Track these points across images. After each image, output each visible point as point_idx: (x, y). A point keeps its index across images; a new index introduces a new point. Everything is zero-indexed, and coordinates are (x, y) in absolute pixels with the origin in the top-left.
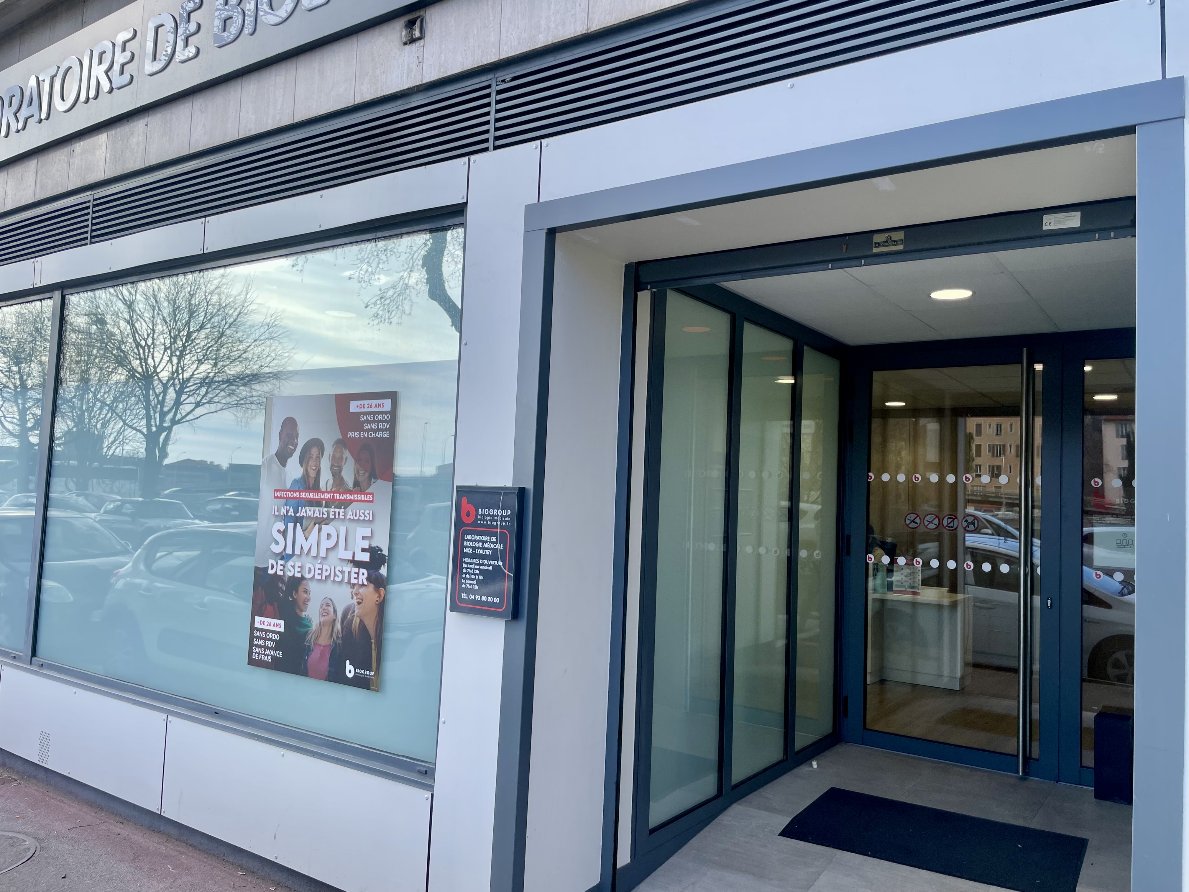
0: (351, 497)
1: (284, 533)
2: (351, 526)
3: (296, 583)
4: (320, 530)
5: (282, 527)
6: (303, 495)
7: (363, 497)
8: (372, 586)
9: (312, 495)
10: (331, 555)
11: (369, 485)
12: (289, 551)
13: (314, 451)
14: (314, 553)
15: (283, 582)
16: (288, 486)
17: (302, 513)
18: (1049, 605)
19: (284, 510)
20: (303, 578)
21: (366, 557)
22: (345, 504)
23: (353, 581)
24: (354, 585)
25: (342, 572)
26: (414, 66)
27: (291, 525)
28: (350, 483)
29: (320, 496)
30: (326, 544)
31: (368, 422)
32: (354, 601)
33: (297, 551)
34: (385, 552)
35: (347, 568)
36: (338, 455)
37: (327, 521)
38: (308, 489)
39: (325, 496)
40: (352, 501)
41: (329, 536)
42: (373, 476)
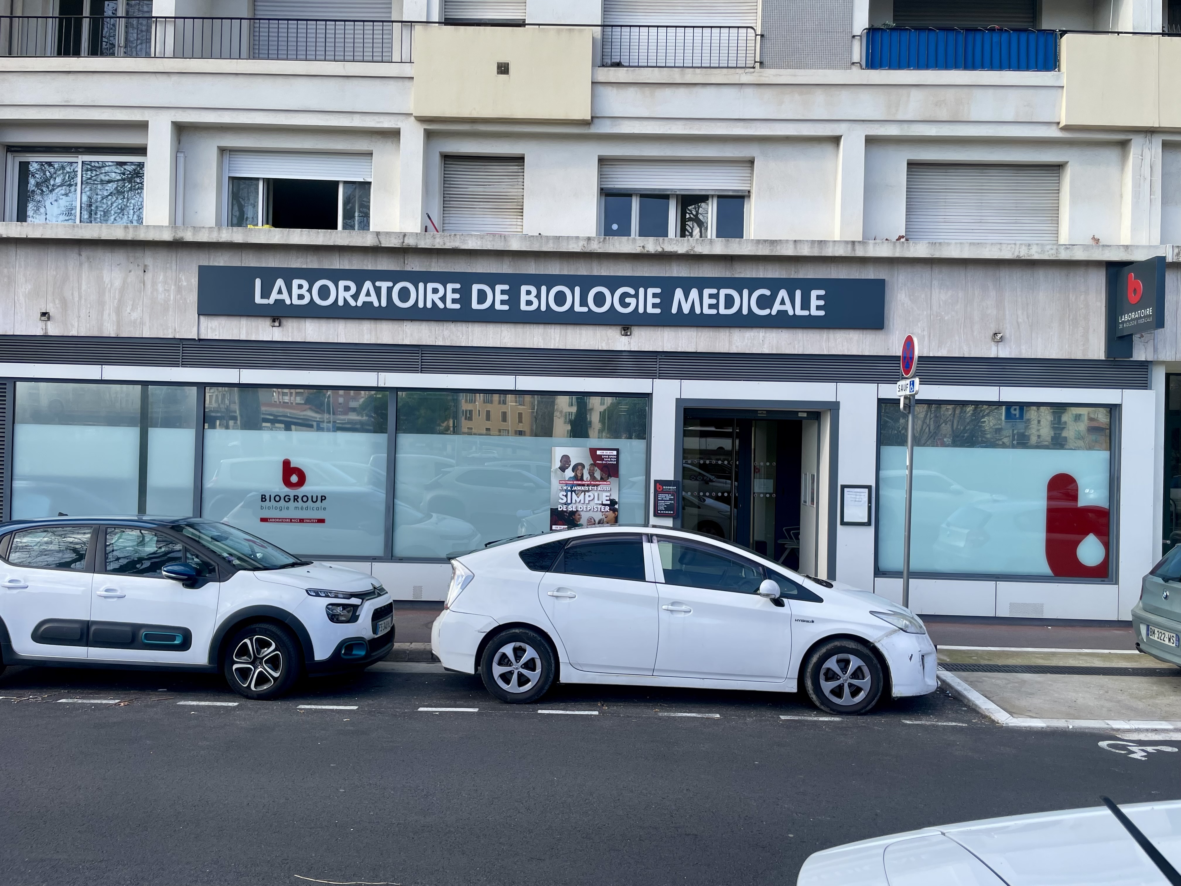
0: (600, 483)
1: (566, 496)
2: (599, 492)
3: (573, 513)
4: (585, 494)
5: (565, 494)
6: (575, 482)
7: (605, 483)
8: (611, 512)
9: (580, 482)
10: (591, 502)
11: (608, 479)
12: (569, 501)
13: (580, 467)
14: (582, 502)
15: (567, 513)
16: (567, 479)
17: (575, 488)
19: (565, 488)
20: (577, 511)
21: (609, 502)
22: (597, 485)
23: (602, 510)
24: (603, 512)
25: (597, 508)
26: (627, 344)
27: (569, 493)
28: (599, 478)
29: (584, 483)
30: (587, 499)
31: (606, 458)
32: (604, 517)
33: (574, 501)
34: (617, 500)
35: (599, 507)
36: (592, 469)
37: (588, 491)
38: (578, 480)
39: (586, 483)
40: (600, 484)
41: (589, 496)
42: (610, 476)
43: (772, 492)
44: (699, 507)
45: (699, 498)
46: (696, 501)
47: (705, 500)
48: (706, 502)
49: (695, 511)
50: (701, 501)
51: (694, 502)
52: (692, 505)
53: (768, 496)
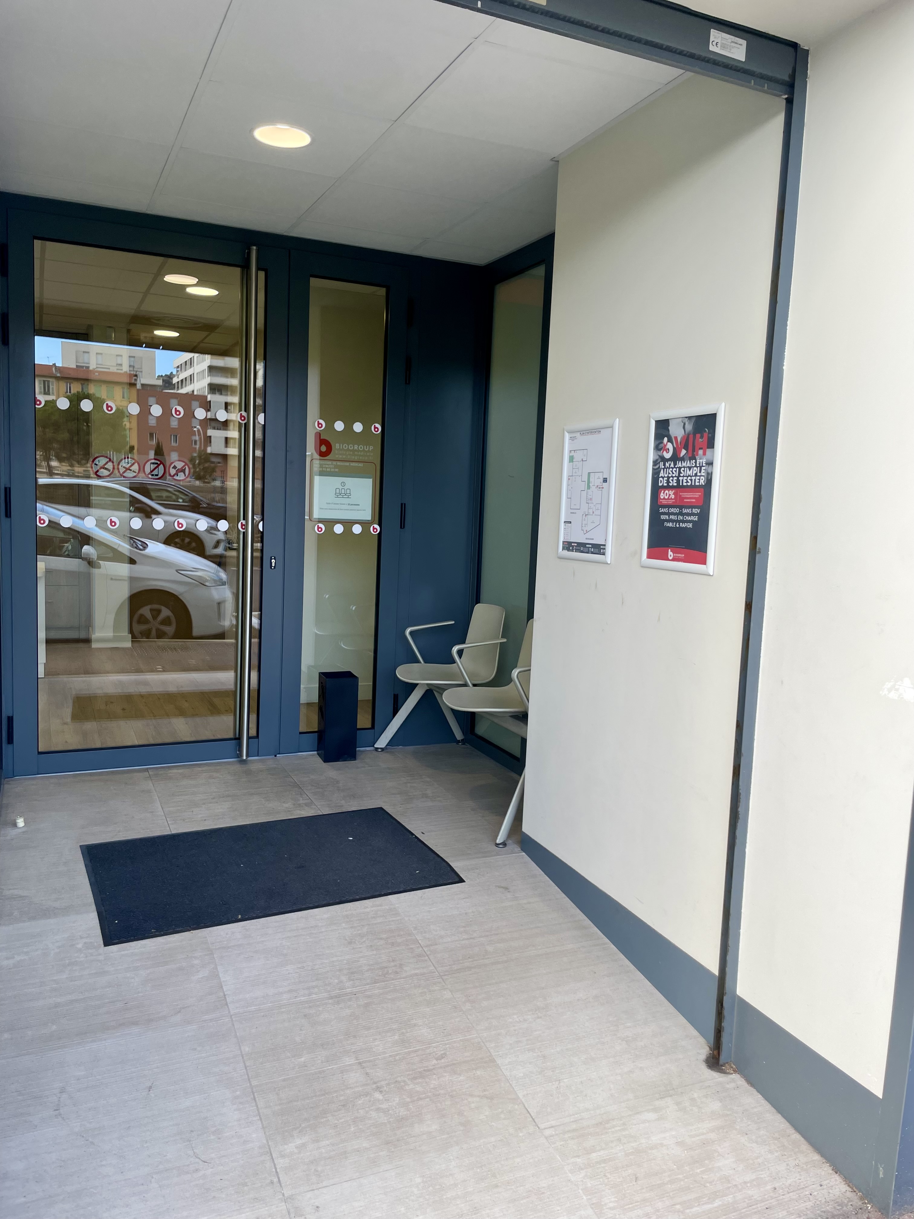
18: (273, 565)
43: (369, 518)
44: (132, 561)
45: (133, 537)
46: (124, 547)
47: (145, 546)
48: (148, 551)
49: (123, 569)
50: (137, 548)
51: (120, 549)
52: (116, 556)
53: (357, 529)
